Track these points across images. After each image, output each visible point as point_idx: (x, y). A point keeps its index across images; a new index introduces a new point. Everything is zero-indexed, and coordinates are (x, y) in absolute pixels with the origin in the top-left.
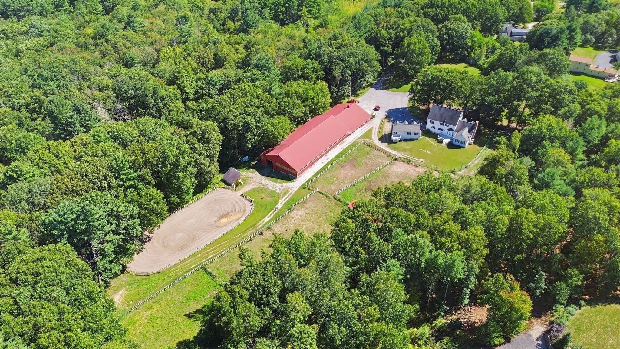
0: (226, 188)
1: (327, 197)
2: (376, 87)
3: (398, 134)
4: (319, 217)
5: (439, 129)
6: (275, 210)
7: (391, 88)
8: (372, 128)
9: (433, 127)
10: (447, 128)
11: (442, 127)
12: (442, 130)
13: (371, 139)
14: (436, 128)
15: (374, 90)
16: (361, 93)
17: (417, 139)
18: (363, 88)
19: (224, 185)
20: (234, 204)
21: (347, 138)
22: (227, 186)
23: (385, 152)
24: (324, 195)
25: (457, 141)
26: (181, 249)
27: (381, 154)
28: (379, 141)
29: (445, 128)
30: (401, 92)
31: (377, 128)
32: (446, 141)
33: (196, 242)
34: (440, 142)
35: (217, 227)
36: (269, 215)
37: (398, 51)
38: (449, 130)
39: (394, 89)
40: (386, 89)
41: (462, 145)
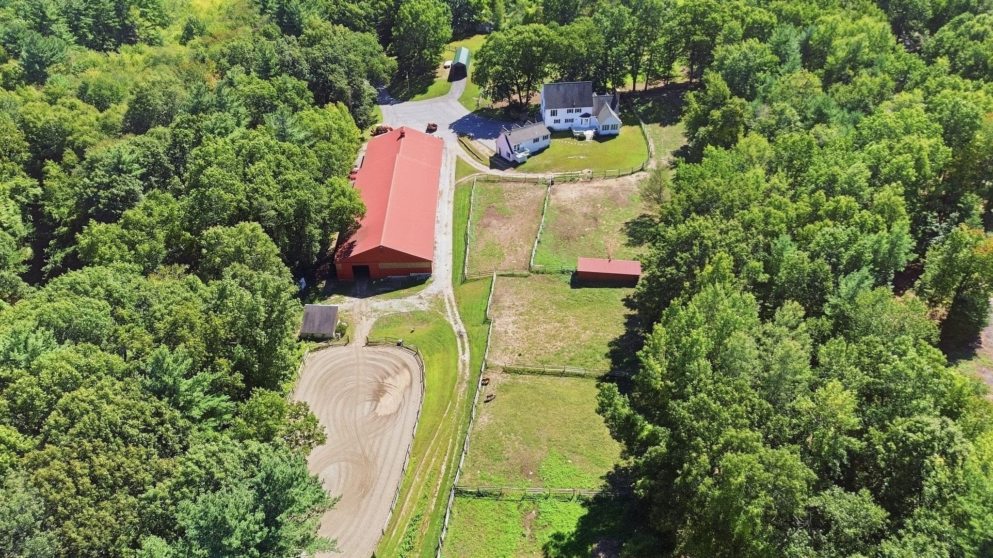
0: (323, 348)
1: (521, 276)
2: (387, 103)
3: (521, 146)
4: (545, 310)
5: (566, 121)
6: (461, 336)
9: (556, 121)
10: (579, 114)
11: (570, 116)
12: (572, 120)
13: (479, 171)
14: (563, 121)
15: (388, 106)
16: (375, 116)
17: (549, 147)
19: (314, 345)
20: (374, 366)
22: (323, 344)
23: (525, 181)
24: (513, 275)
25: (606, 127)
26: (366, 492)
27: (521, 185)
28: (496, 170)
29: (576, 116)
30: (436, 96)
32: (589, 134)
33: (379, 463)
34: (582, 138)
35: (388, 417)
36: (460, 349)
37: (399, 30)
38: (583, 116)
40: (406, 100)
41: (613, 132)
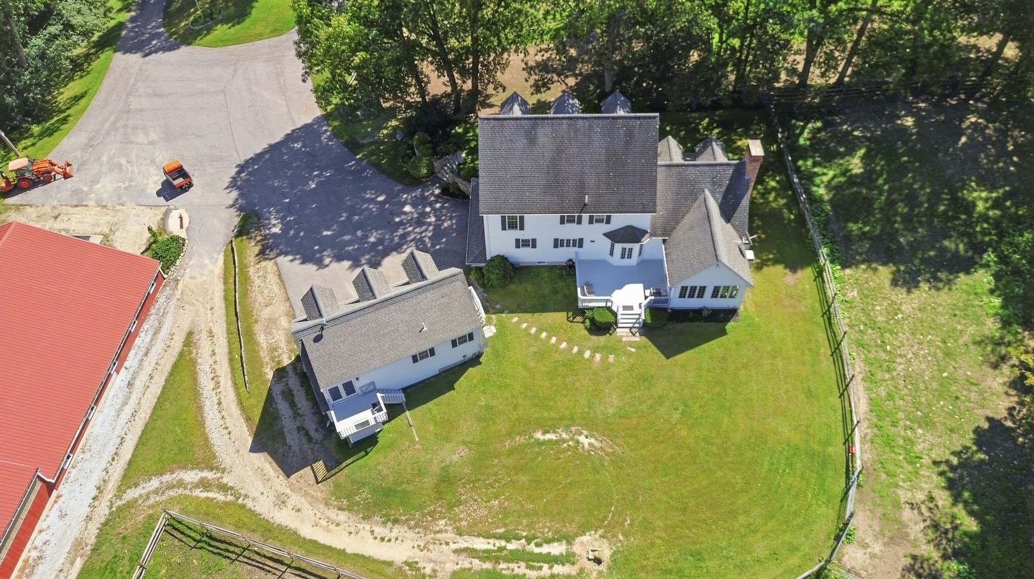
2: (139, 46)
5: (557, 243)
7: (209, 30)
8: (190, 340)
9: (522, 243)
11: (570, 231)
12: (580, 243)
13: (209, 461)
14: (545, 243)
15: (134, 59)
16: (77, 98)
17: (474, 360)
18: (78, 66)
21: (49, 518)
28: (263, 461)
29: (592, 233)
30: (260, 37)
31: (220, 330)
38: (615, 236)
39: (221, 30)
40: (187, 38)
